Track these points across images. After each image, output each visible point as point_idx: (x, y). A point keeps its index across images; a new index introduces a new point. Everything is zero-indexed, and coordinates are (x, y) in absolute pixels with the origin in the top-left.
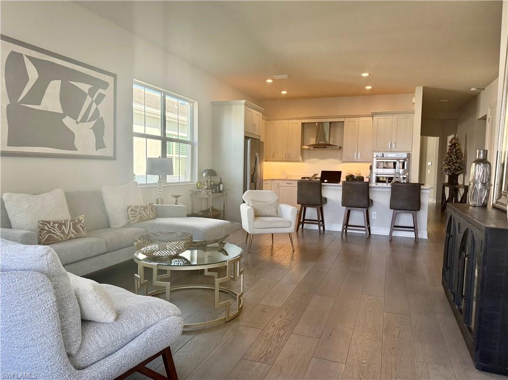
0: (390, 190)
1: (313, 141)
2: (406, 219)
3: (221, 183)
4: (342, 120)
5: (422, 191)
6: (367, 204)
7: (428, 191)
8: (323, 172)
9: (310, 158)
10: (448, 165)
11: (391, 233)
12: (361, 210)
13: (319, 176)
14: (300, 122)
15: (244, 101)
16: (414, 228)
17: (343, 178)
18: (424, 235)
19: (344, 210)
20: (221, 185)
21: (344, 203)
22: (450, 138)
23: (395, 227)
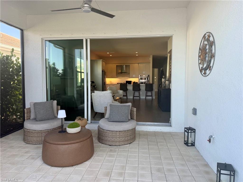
0: (145, 86)
1: (120, 71)
2: (149, 93)
3: (95, 85)
4: (129, 64)
5: (153, 86)
6: (139, 90)
7: (154, 86)
8: (126, 81)
9: (119, 77)
10: (161, 78)
11: (146, 98)
12: (137, 92)
13: (125, 82)
14: (116, 65)
15: (102, 60)
16: (151, 96)
17: (132, 83)
18: (154, 98)
19: (133, 92)
20: (95, 86)
21: (133, 90)
22: (161, 69)
23: (147, 96)
